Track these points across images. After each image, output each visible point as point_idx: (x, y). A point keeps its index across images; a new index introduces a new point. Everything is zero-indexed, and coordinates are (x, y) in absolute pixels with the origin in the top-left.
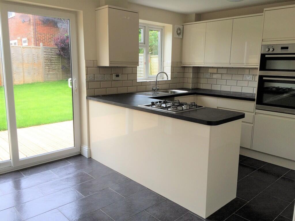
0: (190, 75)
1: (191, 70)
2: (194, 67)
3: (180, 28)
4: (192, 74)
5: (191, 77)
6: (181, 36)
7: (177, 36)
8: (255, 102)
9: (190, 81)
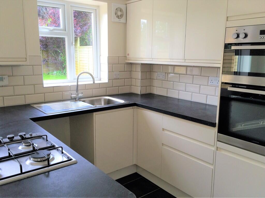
0: (138, 75)
1: (139, 68)
2: (143, 65)
3: (122, 8)
4: (140, 73)
5: (140, 78)
6: (123, 20)
7: (117, 20)
8: (216, 129)
9: (139, 83)
